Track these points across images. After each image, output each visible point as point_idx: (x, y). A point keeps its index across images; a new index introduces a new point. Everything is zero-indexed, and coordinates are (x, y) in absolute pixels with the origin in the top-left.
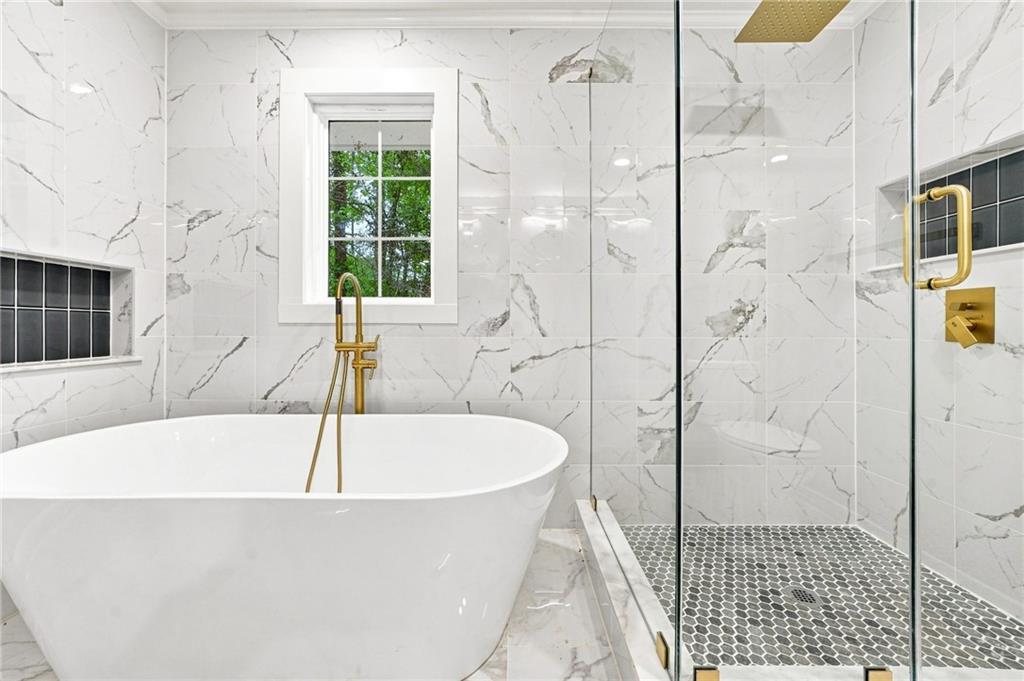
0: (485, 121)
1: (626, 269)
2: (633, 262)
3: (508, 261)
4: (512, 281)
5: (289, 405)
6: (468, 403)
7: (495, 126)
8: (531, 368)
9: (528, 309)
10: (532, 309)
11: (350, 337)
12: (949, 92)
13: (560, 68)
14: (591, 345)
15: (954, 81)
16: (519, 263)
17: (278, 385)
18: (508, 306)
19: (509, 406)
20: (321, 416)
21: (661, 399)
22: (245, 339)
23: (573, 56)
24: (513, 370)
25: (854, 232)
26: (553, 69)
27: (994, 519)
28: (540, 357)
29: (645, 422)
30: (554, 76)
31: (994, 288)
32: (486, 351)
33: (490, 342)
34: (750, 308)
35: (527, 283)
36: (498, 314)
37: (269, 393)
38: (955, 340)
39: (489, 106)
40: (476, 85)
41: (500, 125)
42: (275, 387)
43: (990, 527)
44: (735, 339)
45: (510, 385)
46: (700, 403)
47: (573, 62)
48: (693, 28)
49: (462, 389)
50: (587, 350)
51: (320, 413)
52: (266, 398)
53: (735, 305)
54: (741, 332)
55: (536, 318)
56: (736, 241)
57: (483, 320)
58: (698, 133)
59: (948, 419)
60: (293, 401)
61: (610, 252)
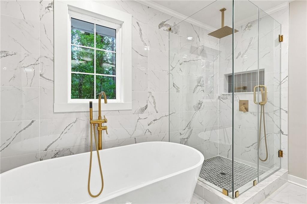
0: (140, 37)
1: (177, 92)
2: (179, 89)
3: (147, 88)
4: (148, 94)
5: (59, 151)
6: (135, 138)
7: (143, 39)
8: (154, 124)
9: (153, 104)
10: (154, 104)
11: (95, 117)
12: (240, 57)
13: (161, 25)
14: (169, 115)
15: (241, 55)
16: (150, 88)
17: (53, 142)
18: (147, 103)
19: (147, 137)
20: (90, 152)
21: (184, 130)
22: (33, 121)
23: (165, 22)
24: (149, 125)
25: (218, 84)
26: (160, 24)
27: (248, 147)
28: (156, 120)
29: (182, 137)
30: (160, 27)
31: (248, 100)
32: (141, 119)
33: (142, 116)
34: (201, 103)
35: (153, 95)
36: (144, 106)
37: (49, 146)
38: (242, 111)
39: (142, 32)
40: (138, 23)
41: (145, 39)
42: (51, 144)
43: (247, 149)
44: (198, 111)
45: (148, 130)
46: (192, 130)
47: (165, 23)
48: (192, 23)
49: (133, 134)
50: (168, 117)
51: (89, 151)
52: (46, 150)
53: (199, 102)
54: (200, 109)
55: (155, 107)
56: (199, 85)
57: (139, 108)
58: (192, 53)
59: (239, 128)
60: (62, 149)
61: (174, 86)
